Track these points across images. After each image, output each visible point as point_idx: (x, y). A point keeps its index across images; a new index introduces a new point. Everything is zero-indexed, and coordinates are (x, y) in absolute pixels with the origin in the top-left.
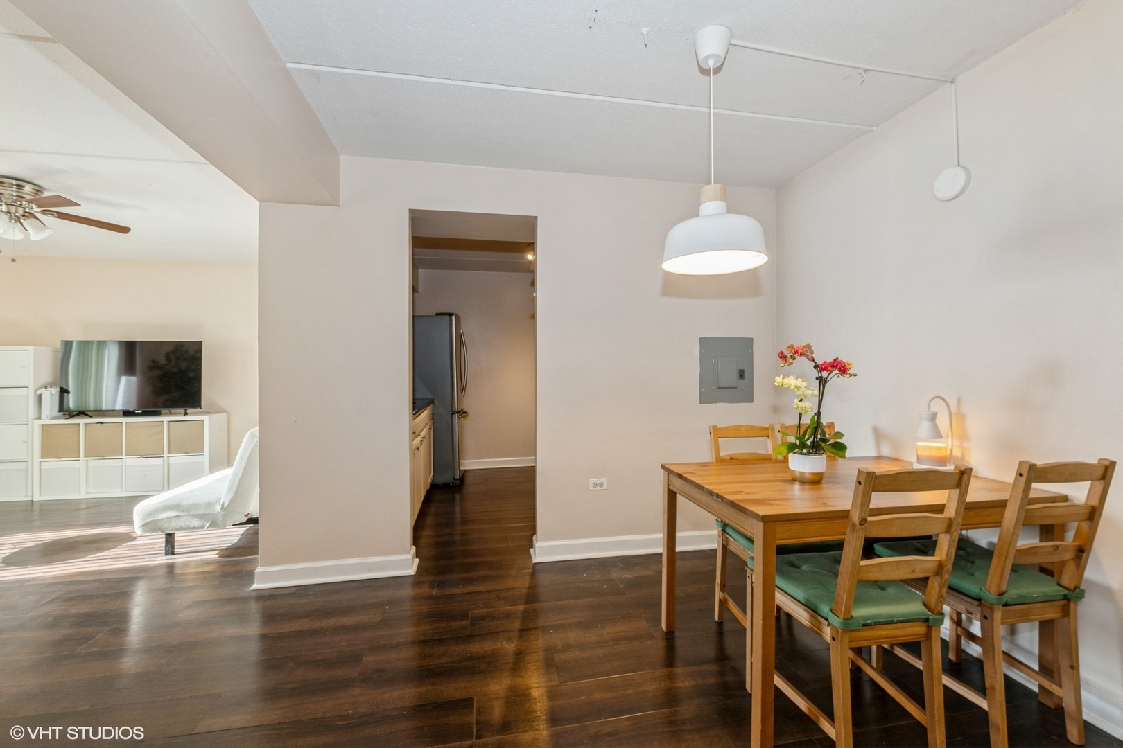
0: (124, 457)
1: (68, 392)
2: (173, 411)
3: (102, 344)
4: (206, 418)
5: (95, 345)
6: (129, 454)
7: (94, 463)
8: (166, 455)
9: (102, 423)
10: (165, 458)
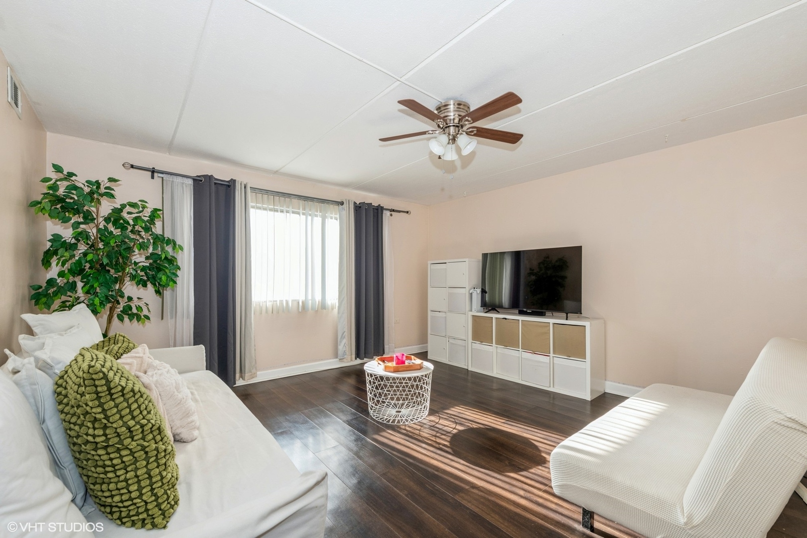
0: (520, 349)
1: (486, 292)
2: (555, 314)
3: (503, 254)
4: (587, 324)
5: (499, 255)
6: (526, 348)
7: (501, 349)
8: (552, 355)
9: (506, 319)
10: (551, 357)
